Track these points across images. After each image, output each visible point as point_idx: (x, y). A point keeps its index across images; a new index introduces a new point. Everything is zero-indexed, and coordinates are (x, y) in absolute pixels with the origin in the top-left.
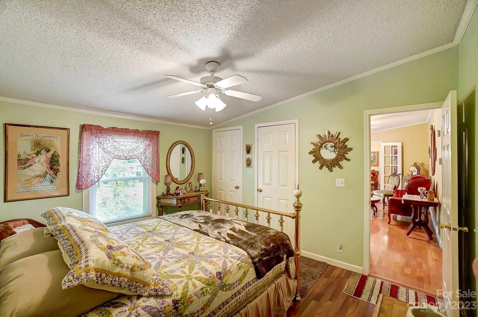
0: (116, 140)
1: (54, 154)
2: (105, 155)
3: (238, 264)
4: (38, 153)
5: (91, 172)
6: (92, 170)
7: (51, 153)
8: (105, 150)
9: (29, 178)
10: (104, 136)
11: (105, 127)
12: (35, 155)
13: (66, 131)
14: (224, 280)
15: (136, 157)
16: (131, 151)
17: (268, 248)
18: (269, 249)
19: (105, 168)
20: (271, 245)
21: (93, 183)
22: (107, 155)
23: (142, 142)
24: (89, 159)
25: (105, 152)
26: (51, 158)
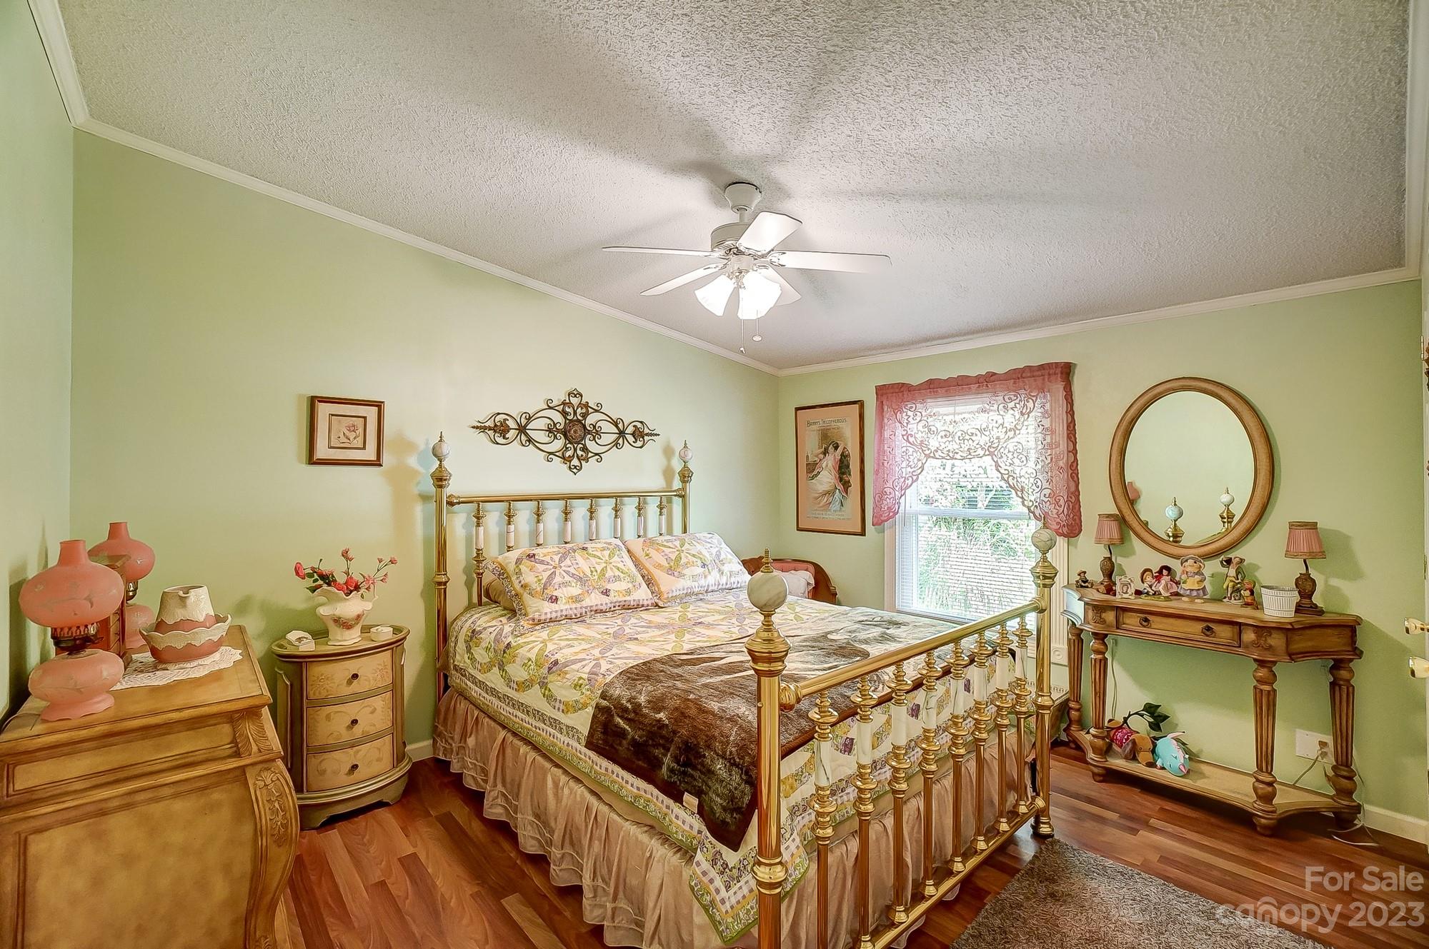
0: (935, 410)
1: (843, 453)
2: (911, 450)
3: (580, 678)
4: (825, 452)
5: (888, 490)
6: (889, 484)
7: (840, 450)
8: (911, 439)
9: (817, 495)
10: (909, 406)
11: (914, 384)
12: (822, 456)
13: (857, 406)
14: (551, 678)
15: (987, 453)
16: (967, 437)
17: (645, 711)
18: (645, 716)
19: (907, 482)
20: (661, 715)
21: (891, 514)
22: (917, 449)
23: (1001, 406)
24: (882, 461)
25: (910, 443)
26: (840, 460)
